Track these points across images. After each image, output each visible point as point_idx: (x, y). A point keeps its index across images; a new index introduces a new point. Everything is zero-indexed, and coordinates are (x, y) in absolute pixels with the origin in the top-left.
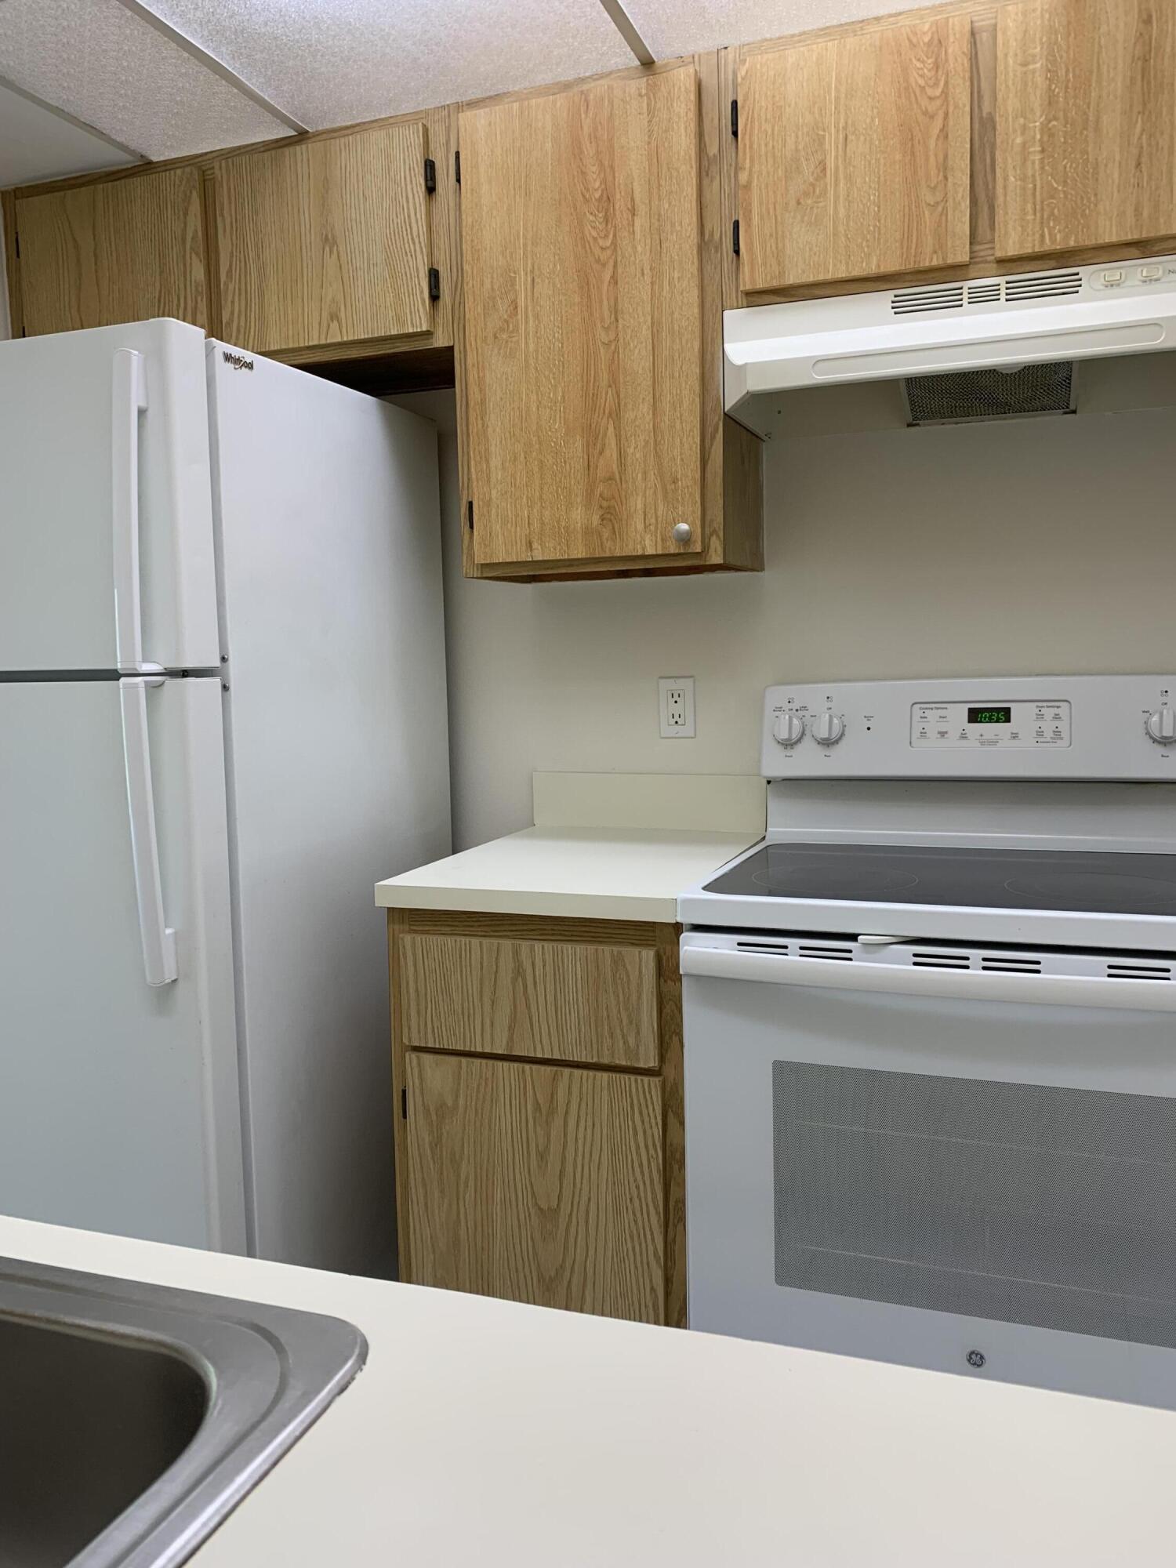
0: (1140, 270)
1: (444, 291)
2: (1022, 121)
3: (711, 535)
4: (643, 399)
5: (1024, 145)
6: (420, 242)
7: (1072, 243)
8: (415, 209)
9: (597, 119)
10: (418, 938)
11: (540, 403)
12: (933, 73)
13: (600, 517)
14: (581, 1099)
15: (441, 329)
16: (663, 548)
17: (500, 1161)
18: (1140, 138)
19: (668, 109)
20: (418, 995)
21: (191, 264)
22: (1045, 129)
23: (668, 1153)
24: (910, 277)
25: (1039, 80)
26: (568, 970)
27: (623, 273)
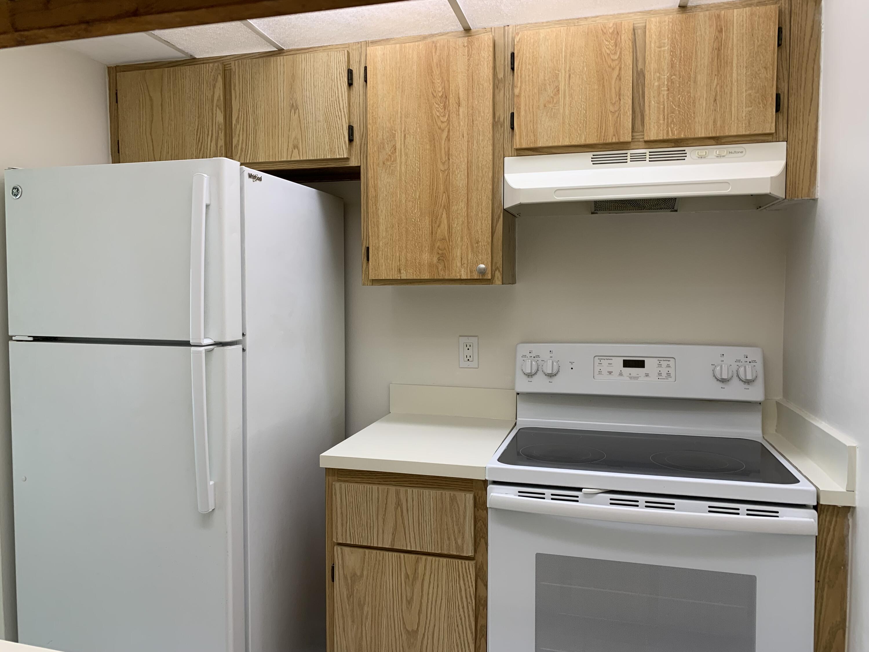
0: (715, 151)
1: (356, 137)
2: (658, 74)
3: (496, 270)
4: (462, 200)
5: (659, 87)
6: (344, 112)
7: (682, 136)
8: (342, 94)
9: (441, 56)
10: (343, 485)
11: (407, 198)
12: (614, 47)
13: (438, 258)
14: (431, 572)
15: (354, 157)
16: (471, 276)
17: (386, 605)
18: (716, 88)
19: (478, 54)
20: (342, 516)
21: (216, 113)
22: (670, 80)
23: (477, 601)
24: (600, 146)
25: (667, 55)
26: (426, 504)
27: (453, 135)
